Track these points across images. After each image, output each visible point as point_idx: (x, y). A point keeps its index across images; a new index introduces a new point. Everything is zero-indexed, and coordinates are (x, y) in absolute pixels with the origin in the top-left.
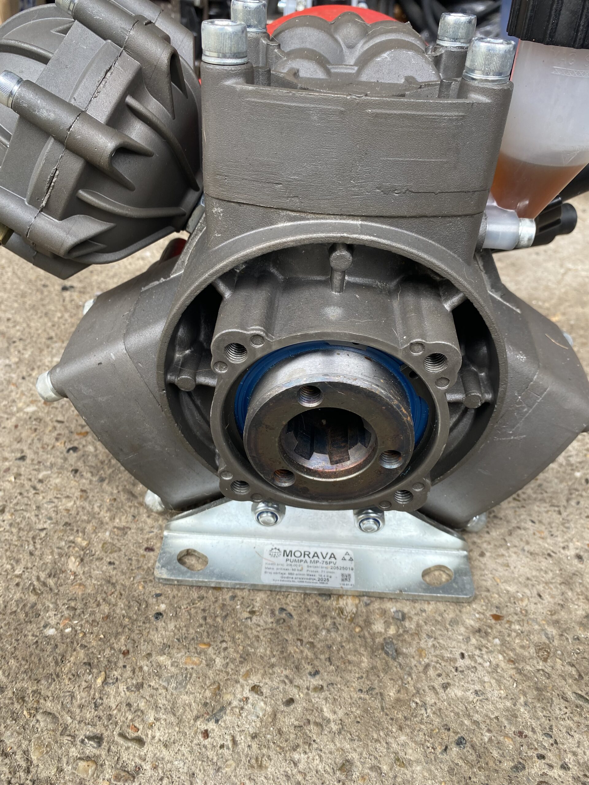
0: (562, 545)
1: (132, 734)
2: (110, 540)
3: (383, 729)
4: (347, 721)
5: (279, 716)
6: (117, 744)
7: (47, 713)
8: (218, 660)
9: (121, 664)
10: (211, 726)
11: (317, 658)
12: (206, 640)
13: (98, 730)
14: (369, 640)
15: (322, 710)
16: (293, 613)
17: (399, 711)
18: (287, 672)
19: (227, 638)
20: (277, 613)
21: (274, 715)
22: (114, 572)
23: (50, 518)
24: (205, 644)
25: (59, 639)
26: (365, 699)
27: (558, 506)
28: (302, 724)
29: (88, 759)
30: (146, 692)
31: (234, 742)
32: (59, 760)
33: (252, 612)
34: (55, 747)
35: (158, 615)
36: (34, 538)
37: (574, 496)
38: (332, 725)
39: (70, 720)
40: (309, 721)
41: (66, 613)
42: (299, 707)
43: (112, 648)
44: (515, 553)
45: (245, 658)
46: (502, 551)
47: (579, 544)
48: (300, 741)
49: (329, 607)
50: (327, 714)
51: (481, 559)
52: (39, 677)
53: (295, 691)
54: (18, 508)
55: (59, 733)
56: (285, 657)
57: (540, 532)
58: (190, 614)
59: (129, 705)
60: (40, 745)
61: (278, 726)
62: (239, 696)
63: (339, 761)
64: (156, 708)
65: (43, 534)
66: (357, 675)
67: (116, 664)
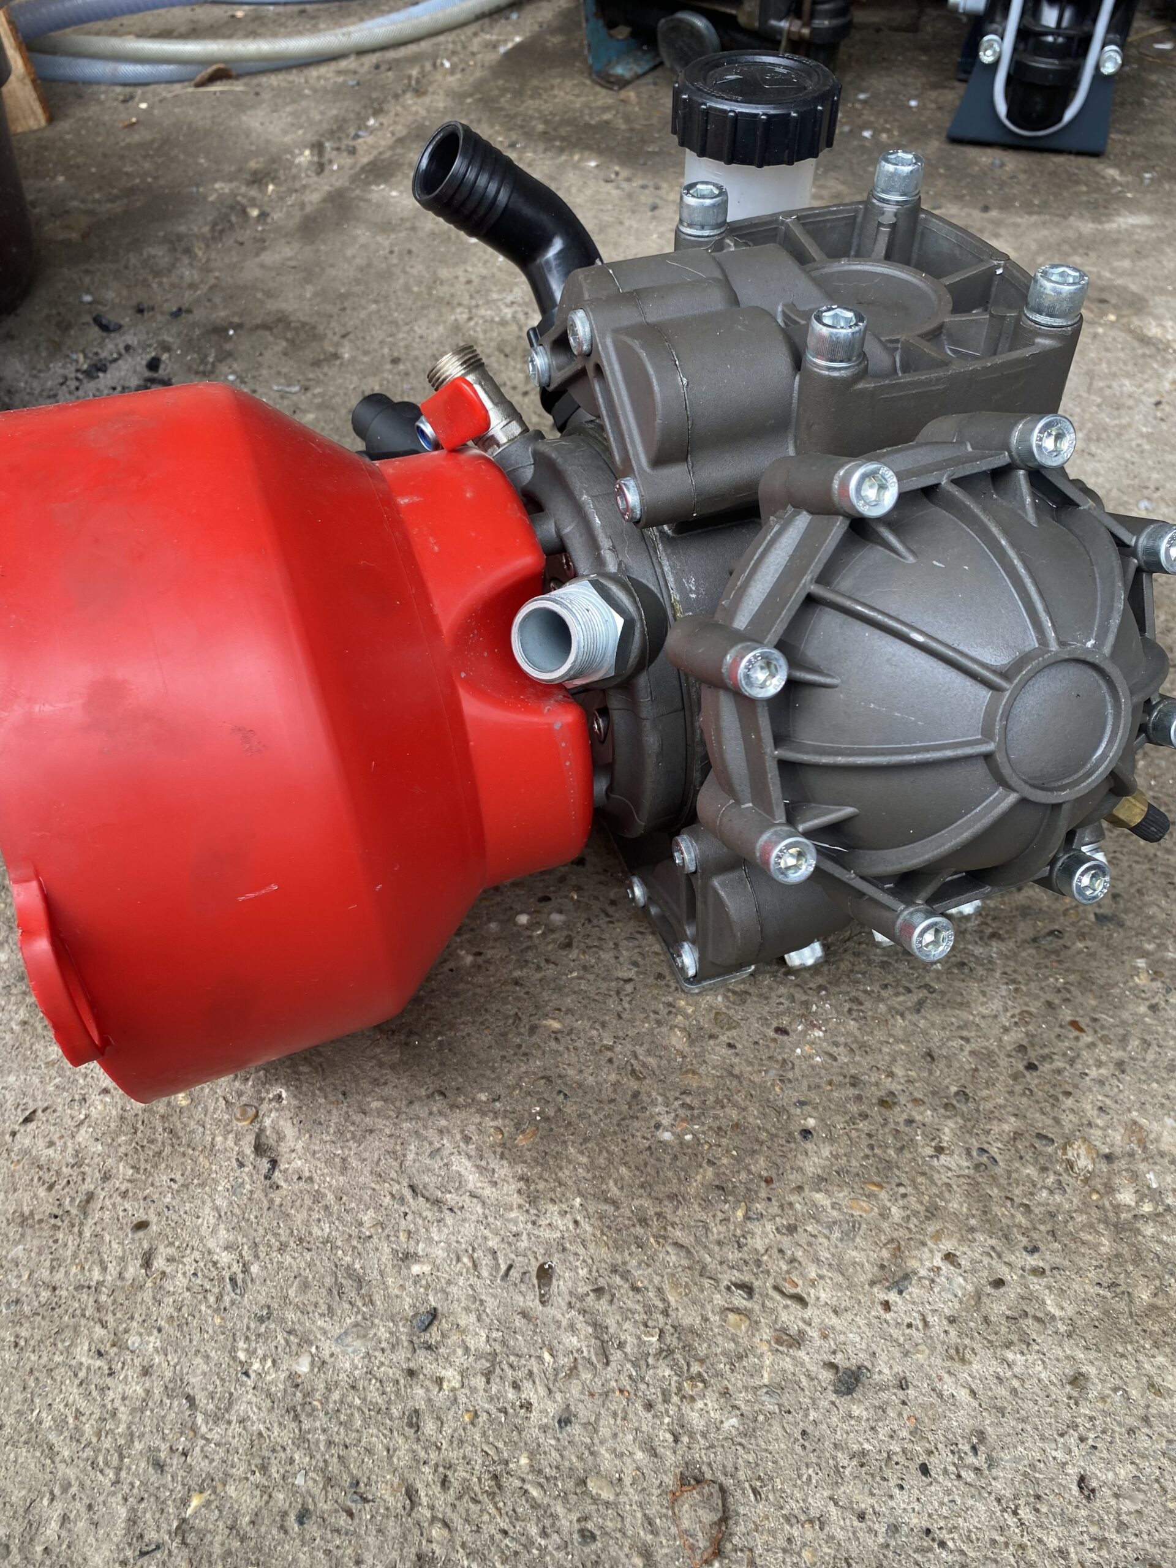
1: (789, 1289)
2: (724, 1010)
3: (1131, 1342)
4: (1081, 1322)
5: (984, 1299)
6: (772, 1299)
7: (677, 1245)
8: (894, 1210)
9: (763, 1194)
10: (893, 1297)
11: (1035, 1229)
12: (876, 1179)
13: (747, 1278)
14: (1111, 1214)
15: (1044, 1303)
16: (998, 1157)
17: (1155, 1322)
18: (993, 1242)
19: (906, 1182)
20: (974, 1154)
21: (978, 1295)
22: (737, 1060)
23: (635, 964)
24: (874, 1184)
25: (677, 1149)
26: (1104, 1297)
28: (1016, 1315)
29: (736, 1310)
30: (801, 1237)
31: (926, 1324)
32: (703, 1306)
33: (940, 1150)
34: (695, 1289)
35: (806, 1133)
36: (618, 993)
38: (1059, 1324)
39: (709, 1259)
40: (1026, 1314)
41: (682, 1112)
42: (1012, 1292)
43: (750, 1172)
45: (932, 1212)
48: (1014, 1338)
49: (1050, 1155)
50: (1052, 1309)
52: (661, 1196)
53: (1006, 1269)
54: (589, 942)
55: (697, 1273)
56: (990, 1222)
58: (850, 1139)
59: (781, 1251)
60: (676, 1285)
61: (983, 1311)
62: (928, 1264)
63: (1070, 1372)
64: (817, 1260)
65: (629, 988)
66: (1094, 1263)
67: (756, 1192)
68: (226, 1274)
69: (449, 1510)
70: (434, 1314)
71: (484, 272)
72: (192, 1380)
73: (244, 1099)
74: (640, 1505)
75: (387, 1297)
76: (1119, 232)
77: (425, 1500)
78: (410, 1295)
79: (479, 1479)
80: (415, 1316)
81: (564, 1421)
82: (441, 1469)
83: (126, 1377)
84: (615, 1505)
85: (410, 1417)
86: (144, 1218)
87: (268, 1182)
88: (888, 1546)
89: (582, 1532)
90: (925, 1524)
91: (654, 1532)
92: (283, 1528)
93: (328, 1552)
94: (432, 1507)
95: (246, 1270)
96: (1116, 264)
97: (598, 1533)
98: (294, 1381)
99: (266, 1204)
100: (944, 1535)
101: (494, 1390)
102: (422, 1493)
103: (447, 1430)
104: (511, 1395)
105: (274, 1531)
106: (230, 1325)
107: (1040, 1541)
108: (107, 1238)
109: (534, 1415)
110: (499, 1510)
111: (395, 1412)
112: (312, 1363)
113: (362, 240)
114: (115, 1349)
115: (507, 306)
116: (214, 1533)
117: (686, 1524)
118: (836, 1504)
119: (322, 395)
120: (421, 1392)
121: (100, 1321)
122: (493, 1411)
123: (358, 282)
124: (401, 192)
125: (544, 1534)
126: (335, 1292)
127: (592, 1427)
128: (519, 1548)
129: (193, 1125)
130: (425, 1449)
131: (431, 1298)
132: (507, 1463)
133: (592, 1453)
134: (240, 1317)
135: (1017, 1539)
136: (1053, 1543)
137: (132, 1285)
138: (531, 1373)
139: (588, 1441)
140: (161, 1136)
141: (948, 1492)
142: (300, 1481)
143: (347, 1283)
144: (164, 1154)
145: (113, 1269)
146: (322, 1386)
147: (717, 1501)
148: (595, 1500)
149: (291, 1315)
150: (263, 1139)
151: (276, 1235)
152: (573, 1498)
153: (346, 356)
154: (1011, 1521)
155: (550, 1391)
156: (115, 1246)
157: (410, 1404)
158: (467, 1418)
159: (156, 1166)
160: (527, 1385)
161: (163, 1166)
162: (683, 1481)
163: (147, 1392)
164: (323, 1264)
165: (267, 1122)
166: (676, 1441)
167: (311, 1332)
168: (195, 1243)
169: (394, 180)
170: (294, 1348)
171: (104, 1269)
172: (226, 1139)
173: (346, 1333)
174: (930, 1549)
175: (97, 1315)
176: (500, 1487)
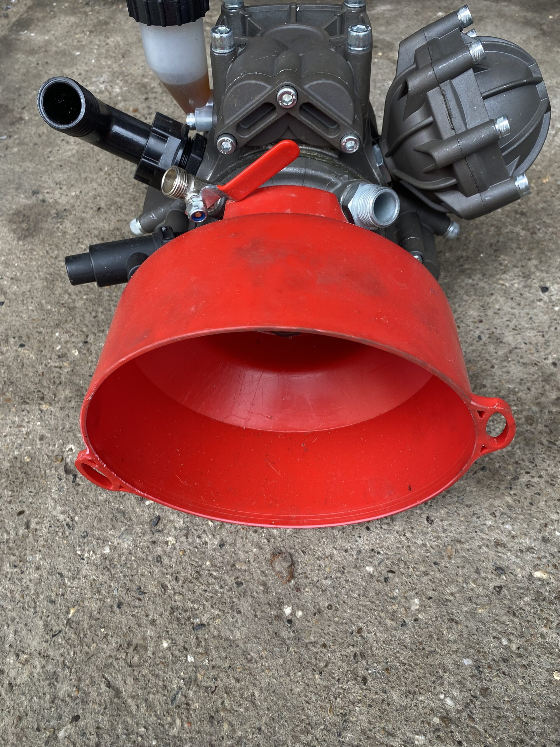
0: (544, 357)
27: (542, 332)
37: (553, 324)
44: (514, 364)
46: (505, 364)
47: (555, 356)
51: (492, 370)
57: (530, 350)
68: (64, 523)
69: (181, 588)
70: (159, 518)
71: (87, 68)
72: (59, 567)
73: (55, 453)
74: (259, 568)
75: (137, 516)
76: (378, 14)
77: (170, 587)
78: (147, 513)
79: (191, 574)
80: (151, 520)
81: (222, 545)
82: (174, 575)
83: (29, 573)
84: (249, 570)
85: (157, 558)
86: (22, 509)
87: (74, 484)
88: (358, 559)
89: (237, 583)
90: (371, 548)
91: (266, 576)
92: (112, 612)
93: (133, 616)
94: (174, 589)
95: (72, 519)
96: (379, 29)
97: (243, 582)
98: (104, 557)
99: (75, 492)
100: (379, 550)
101: (190, 541)
102: (168, 585)
103: (174, 560)
104: (198, 541)
105: (109, 613)
106: (71, 542)
107: (415, 543)
108: (7, 521)
109: (209, 546)
110: (201, 583)
111: (150, 558)
112: (110, 549)
113: (21, 60)
114: (22, 563)
115: (101, 84)
116: (83, 621)
117: (278, 569)
118: (336, 549)
119: (19, 138)
120: (159, 548)
121: (12, 554)
122: (191, 548)
123: (24, 81)
124: (36, 34)
125: (221, 587)
126: (114, 519)
127: (233, 545)
128: (212, 595)
129: (34, 468)
130: (166, 569)
131: (156, 512)
132: (201, 566)
133: (235, 554)
134: (75, 538)
135: (407, 544)
136: (420, 542)
137: (23, 537)
138: (204, 531)
139: (233, 550)
140: (21, 475)
141: (378, 534)
142: (115, 593)
143: (119, 515)
144: (24, 482)
145: (12, 533)
146: (117, 556)
147: (289, 558)
148: (240, 570)
149: (97, 533)
150: (68, 467)
151: (83, 503)
152: (231, 572)
153: (27, 118)
154: (403, 538)
155: (214, 536)
156: (11, 523)
157: (156, 554)
158: (181, 554)
159: (21, 488)
160: (204, 535)
161: (25, 487)
162: (274, 555)
163: (40, 576)
164: (107, 510)
165: (68, 460)
166: (269, 541)
167: (107, 537)
168: (47, 514)
169: (31, 28)
170: (101, 545)
171: (8, 533)
172: (51, 471)
173: (122, 534)
174: (375, 556)
175: (10, 552)
176: (200, 575)
